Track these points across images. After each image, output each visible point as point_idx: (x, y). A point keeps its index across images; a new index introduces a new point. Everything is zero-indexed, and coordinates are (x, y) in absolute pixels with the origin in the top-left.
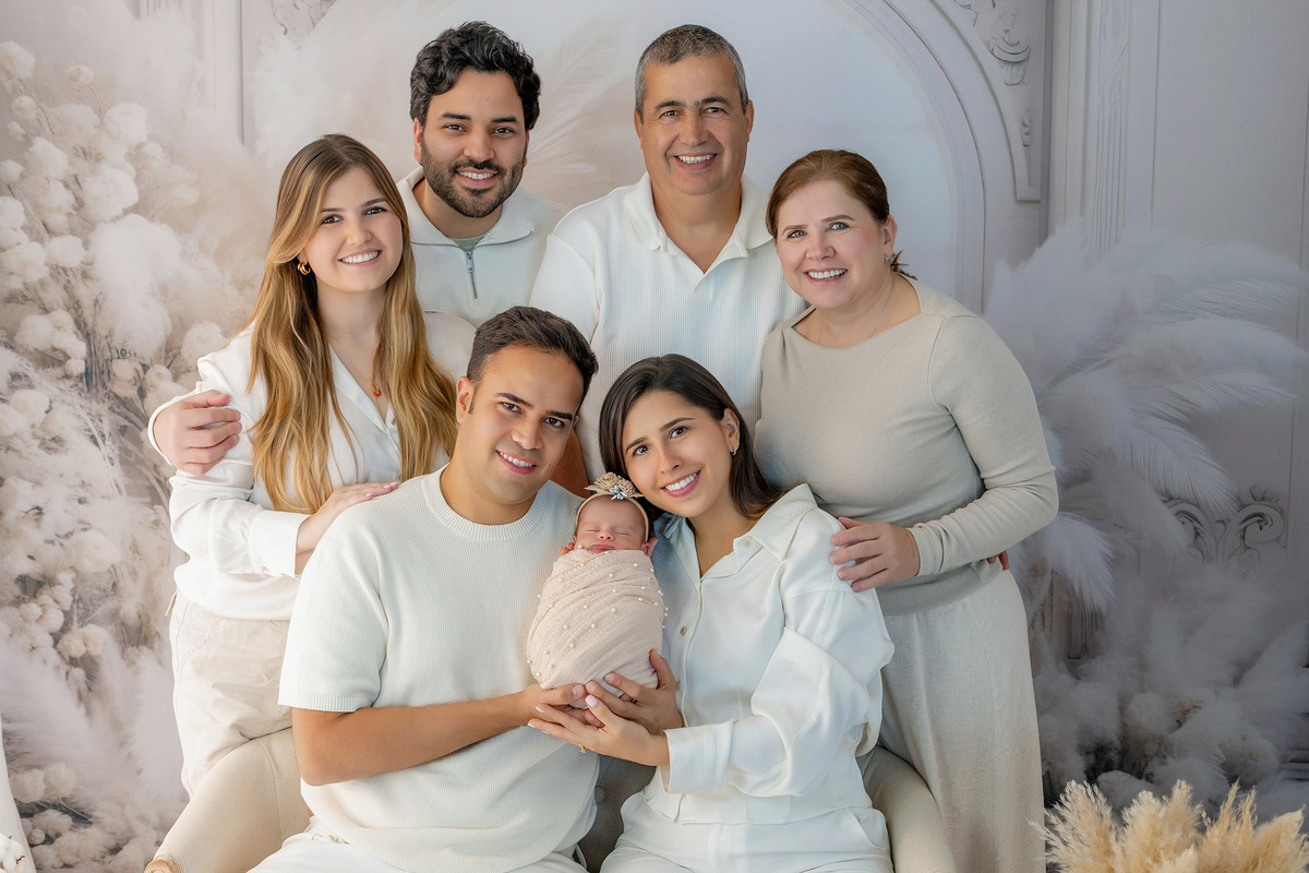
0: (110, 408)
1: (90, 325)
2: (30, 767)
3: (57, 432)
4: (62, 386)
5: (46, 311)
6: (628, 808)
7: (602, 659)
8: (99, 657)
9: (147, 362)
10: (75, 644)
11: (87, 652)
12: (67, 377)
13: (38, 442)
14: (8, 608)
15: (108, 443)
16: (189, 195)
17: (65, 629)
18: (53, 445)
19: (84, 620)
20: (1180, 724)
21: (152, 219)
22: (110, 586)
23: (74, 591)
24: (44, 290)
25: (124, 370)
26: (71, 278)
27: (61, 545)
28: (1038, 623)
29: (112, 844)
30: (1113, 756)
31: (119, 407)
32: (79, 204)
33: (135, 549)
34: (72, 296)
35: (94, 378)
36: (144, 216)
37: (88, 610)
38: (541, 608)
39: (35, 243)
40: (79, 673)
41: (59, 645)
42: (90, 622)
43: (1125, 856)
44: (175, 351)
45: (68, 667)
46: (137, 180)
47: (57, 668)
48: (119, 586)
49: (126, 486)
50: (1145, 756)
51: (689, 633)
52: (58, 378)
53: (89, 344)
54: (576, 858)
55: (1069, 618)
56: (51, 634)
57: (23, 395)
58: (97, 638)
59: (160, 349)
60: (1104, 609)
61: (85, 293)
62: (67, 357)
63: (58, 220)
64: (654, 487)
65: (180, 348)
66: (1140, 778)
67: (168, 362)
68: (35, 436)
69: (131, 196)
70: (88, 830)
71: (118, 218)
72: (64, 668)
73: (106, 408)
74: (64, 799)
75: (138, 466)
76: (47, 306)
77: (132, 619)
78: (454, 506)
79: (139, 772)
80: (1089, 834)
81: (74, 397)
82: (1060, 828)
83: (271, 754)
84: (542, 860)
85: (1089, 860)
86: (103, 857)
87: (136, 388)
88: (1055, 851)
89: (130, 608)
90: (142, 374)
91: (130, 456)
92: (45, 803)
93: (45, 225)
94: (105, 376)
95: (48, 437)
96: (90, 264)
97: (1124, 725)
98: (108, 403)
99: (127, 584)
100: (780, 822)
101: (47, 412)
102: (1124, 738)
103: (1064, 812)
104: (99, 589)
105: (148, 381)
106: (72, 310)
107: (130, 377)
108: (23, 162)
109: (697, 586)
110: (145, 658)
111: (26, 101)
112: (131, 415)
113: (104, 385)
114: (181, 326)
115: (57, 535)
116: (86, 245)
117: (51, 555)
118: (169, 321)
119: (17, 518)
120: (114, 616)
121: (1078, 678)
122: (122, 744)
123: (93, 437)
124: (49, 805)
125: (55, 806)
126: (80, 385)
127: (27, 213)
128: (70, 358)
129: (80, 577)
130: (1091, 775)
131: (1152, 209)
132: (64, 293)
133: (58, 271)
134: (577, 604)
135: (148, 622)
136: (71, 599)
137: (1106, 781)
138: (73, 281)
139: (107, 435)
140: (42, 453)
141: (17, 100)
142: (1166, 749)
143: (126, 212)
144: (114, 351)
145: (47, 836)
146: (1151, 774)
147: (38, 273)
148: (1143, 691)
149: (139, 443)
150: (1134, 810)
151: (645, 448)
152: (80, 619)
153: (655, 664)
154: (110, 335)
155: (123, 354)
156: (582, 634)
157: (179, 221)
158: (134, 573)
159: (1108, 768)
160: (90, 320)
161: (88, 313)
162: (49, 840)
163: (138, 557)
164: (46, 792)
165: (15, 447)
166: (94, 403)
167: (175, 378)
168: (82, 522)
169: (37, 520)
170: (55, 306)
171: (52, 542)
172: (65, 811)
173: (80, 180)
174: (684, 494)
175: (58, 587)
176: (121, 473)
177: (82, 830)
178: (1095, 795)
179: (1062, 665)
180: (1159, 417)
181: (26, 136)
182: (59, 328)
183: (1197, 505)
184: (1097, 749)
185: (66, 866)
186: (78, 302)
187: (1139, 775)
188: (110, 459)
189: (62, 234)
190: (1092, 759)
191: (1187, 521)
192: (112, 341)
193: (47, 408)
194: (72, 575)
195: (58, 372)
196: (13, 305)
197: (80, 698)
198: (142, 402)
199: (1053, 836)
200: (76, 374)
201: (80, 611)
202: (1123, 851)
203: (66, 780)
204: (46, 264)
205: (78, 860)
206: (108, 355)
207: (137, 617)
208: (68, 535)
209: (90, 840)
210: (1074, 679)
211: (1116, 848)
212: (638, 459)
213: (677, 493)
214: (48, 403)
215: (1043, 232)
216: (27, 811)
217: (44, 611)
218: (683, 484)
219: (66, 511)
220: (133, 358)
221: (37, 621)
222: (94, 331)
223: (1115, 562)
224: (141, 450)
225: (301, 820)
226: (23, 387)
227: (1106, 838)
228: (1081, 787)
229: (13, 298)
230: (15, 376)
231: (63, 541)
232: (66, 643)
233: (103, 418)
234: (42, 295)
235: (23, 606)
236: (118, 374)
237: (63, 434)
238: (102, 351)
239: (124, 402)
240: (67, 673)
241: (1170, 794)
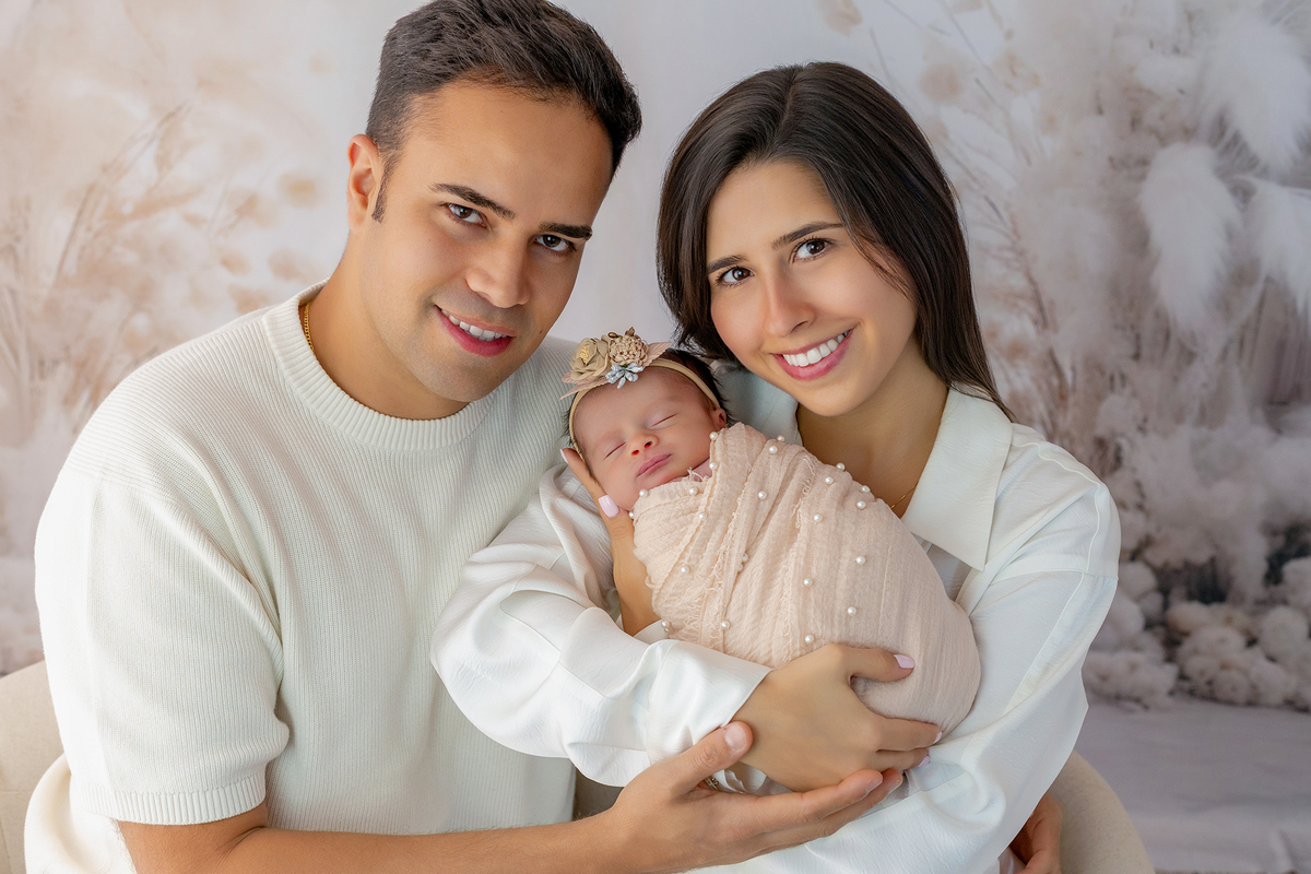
28: (1232, 353)
55: (1281, 347)
121: (1279, 432)
151: (744, 273)
159: (1302, 553)
179: (1259, 413)
184: (1290, 529)
190: (1280, 541)
210: (1273, 434)
212: (727, 291)
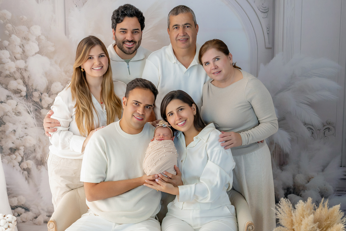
0: (33, 104)
1: (27, 83)
2: (13, 197)
3: (19, 110)
4: (20, 99)
5: (16, 79)
6: (169, 206)
7: (162, 168)
8: (31, 168)
9: (42, 92)
10: (24, 165)
11: (28, 167)
12: (21, 96)
13: (14, 113)
14: (7, 156)
15: (32, 113)
16: (52, 49)
17: (22, 161)
18: (18, 114)
19: (27, 159)
20: (308, 182)
21: (42, 55)
22: (33, 150)
23: (24, 152)
24: (15, 74)
25: (36, 94)
26: (22, 71)
27: (21, 140)
29: (35, 216)
30: (291, 190)
31: (35, 104)
32: (24, 52)
33: (40, 140)
34: (22, 76)
35: (28, 96)
36: (40, 54)
37: (28, 156)
38: (146, 155)
39: (12, 62)
40: (26, 172)
41: (21, 165)
42: (28, 159)
43: (296, 216)
44: (49, 89)
45: (23, 171)
46: (39, 45)
47: (20, 171)
48: (36, 150)
49: (37, 124)
50: (300, 190)
51: (183, 162)
52: (19, 97)
53: (27, 88)
54: (156, 218)
55: (280, 155)
56: (18, 163)
57: (10, 101)
58: (30, 163)
59: (45, 89)
60: (289, 153)
61: (26, 75)
62: (21, 91)
63: (18, 56)
64: (175, 124)
65: (50, 89)
66: (298, 196)
67: (47, 93)
68: (13, 112)
69: (37, 49)
70: (29, 213)
71: (34, 55)
72: (22, 171)
73: (32, 104)
74: (22, 205)
75: (40, 119)
76: (16, 78)
77: (39, 159)
78: (123, 130)
79: (42, 198)
80: (287, 211)
81: (23, 102)
82: (279, 209)
83: (78, 193)
84: (148, 219)
85: (287, 218)
86: (33, 220)
87: (39, 99)
88: (278, 215)
89: (39, 156)
90: (41, 95)
91: (38, 116)
92: (18, 206)
93: (15, 57)
94: (31, 96)
95: (17, 112)
96: (27, 67)
97: (294, 182)
98: (32, 103)
99: (38, 149)
100: (208, 209)
101: (16, 106)
102: (294, 185)
103: (280, 206)
104: (31, 151)
105: (42, 97)
106: (22, 79)
107: (38, 96)
108: (9, 41)
109: (185, 149)
110: (43, 168)
111: (9, 25)
112: (38, 106)
113: (31, 98)
114: (50, 83)
115: (19, 137)
116: (26, 62)
117: (18, 142)
118: (47, 82)
119: (9, 133)
120: (35, 158)
121: (282, 171)
122: (37, 190)
123: (28, 112)
124: (19, 206)
125: (20, 207)
126: (25, 98)
127: (10, 54)
128: (22, 91)
129: (25, 148)
130: (286, 195)
131: (300, 50)
132: (20, 75)
133: (18, 69)
134: (155, 154)
135: (43, 159)
136: (23, 153)
137: (290, 197)
138: (22, 72)
139: (32, 111)
140: (15, 116)
141: (7, 25)
142: (305, 188)
143: (36, 53)
144: (33, 90)
145: (18, 214)
146: (301, 195)
147: (13, 70)
148: (299, 173)
149: (40, 113)
150: (298, 205)
151: (172, 114)
152: (26, 159)
153: (175, 169)
154: (32, 85)
155: (36, 90)
156: (157, 162)
157: (50, 56)
158: (40, 147)
159: (290, 193)
160: (27, 82)
161: (26, 80)
162: (19, 215)
163: (40, 143)
164: (18, 203)
165: (8, 115)
166: (28, 103)
167: (49, 96)
168: (26, 134)
169: (14, 133)
170: (18, 78)
171: (18, 139)
172: (23, 208)
173: (24, 45)
174: (182, 126)
175: (20, 150)
176: (36, 121)
177: (27, 213)
178: (288, 201)
179: (278, 167)
180: (303, 103)
181: (9, 34)
182: (19, 84)
183: (313, 126)
184: (287, 188)
185: (23, 222)
186: (24, 77)
187: (298, 195)
188: (33, 117)
189: (19, 60)
190: (286, 191)
191: (310, 130)
192: (33, 87)
193: (16, 104)
194: (24, 147)
195: (19, 95)
196: (7, 78)
197: (26, 179)
198: (41, 103)
199: (277, 212)
200: (24, 95)
201: (26, 157)
202: (295, 215)
203: (23, 200)
204: (15, 67)
205: (26, 220)
206: (32, 90)
207: (40, 158)
208: (22, 137)
209: (29, 215)
210: (281, 171)
211: (293, 214)
212: (170, 117)
213: (181, 125)
214: (17, 103)
215: (273, 56)
216: (13, 208)
217: (16, 157)
218: (182, 123)
219: (22, 131)
220: (38, 91)
221: (15, 159)
222: (28, 85)
223: (292, 140)
224: (41, 115)
225: (86, 210)
226: (10, 99)
227: (291, 212)
228: (284, 199)
229: (7, 76)
230: (8, 96)
231: (21, 139)
232: (22, 165)
233: (31, 107)
234: (14, 75)
235: (11, 155)
236: (34, 95)
237: (21, 111)
238: (30, 89)
239: (36, 103)
240: (23, 173)
241: (307, 201)
